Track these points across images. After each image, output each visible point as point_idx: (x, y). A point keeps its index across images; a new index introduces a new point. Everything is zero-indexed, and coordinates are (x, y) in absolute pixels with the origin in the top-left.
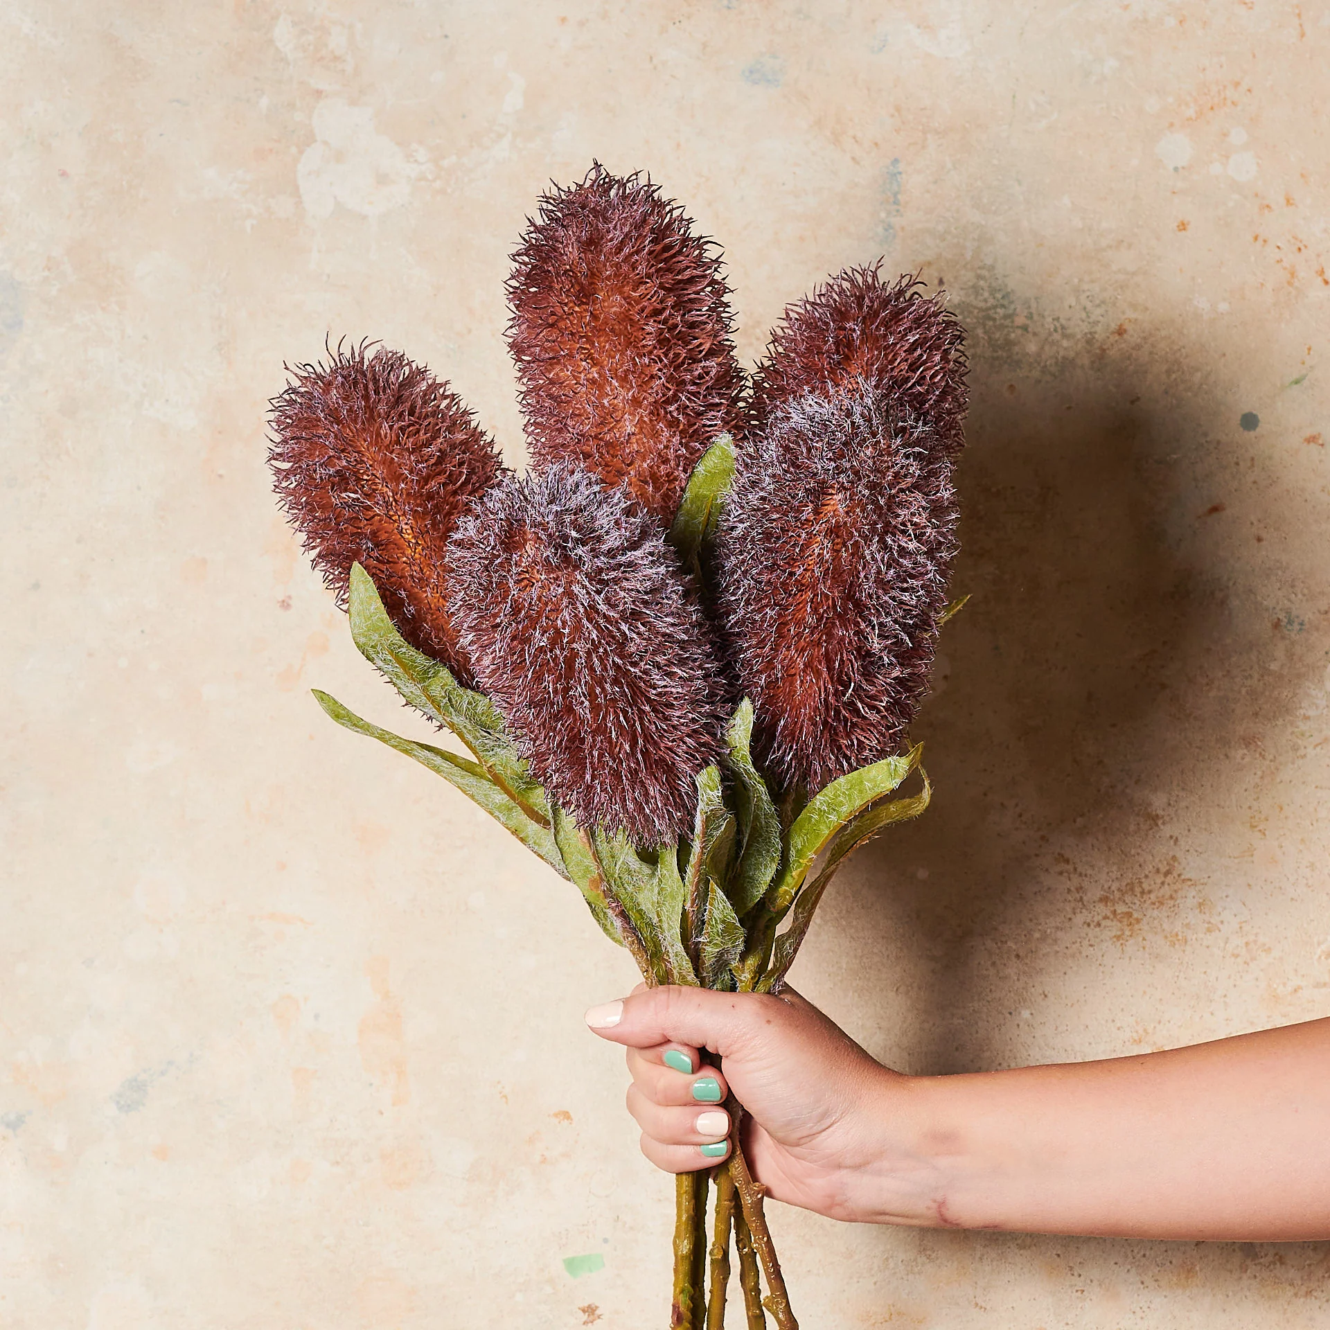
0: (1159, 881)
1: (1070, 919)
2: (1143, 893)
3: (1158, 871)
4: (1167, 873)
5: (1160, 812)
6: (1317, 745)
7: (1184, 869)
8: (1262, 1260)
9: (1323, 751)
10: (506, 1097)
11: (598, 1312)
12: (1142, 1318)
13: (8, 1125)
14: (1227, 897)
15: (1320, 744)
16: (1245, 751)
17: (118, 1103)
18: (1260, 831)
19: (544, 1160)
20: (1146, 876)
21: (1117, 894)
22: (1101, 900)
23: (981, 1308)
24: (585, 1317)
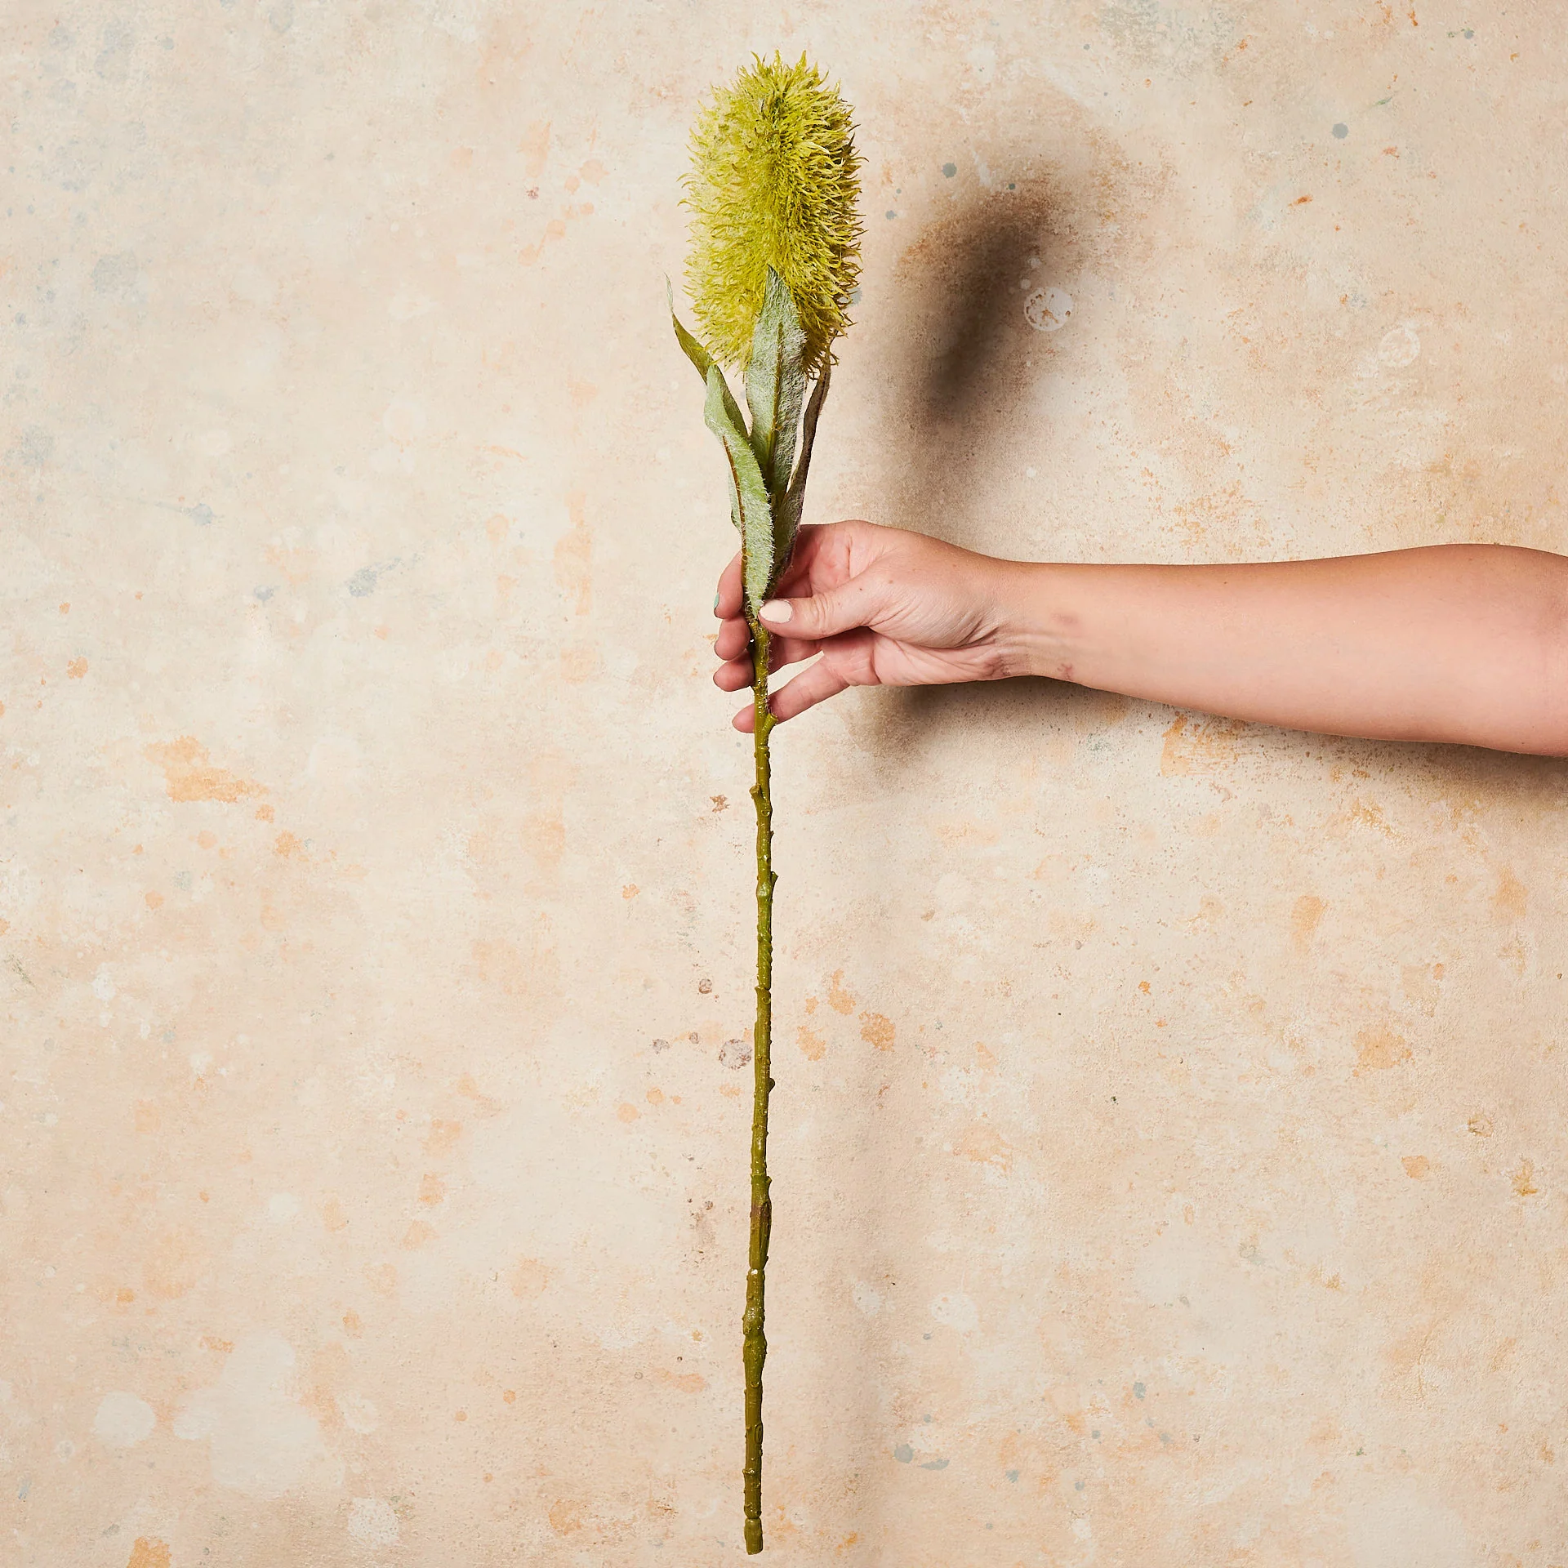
0: (1224, 500)
1: (1148, 523)
2: (1210, 508)
3: (1225, 491)
4: (1231, 495)
5: (1231, 443)
6: (1366, 403)
7: (1246, 492)
8: (1275, 820)
9: (1370, 408)
10: (669, 617)
11: (725, 803)
12: (1171, 856)
13: (259, 596)
14: (1279, 518)
15: (1369, 401)
16: (1307, 401)
17: (351, 588)
18: (1312, 467)
19: (695, 673)
20: (1215, 495)
21: (1189, 507)
22: (1175, 510)
23: (1041, 833)
24: (715, 805)
